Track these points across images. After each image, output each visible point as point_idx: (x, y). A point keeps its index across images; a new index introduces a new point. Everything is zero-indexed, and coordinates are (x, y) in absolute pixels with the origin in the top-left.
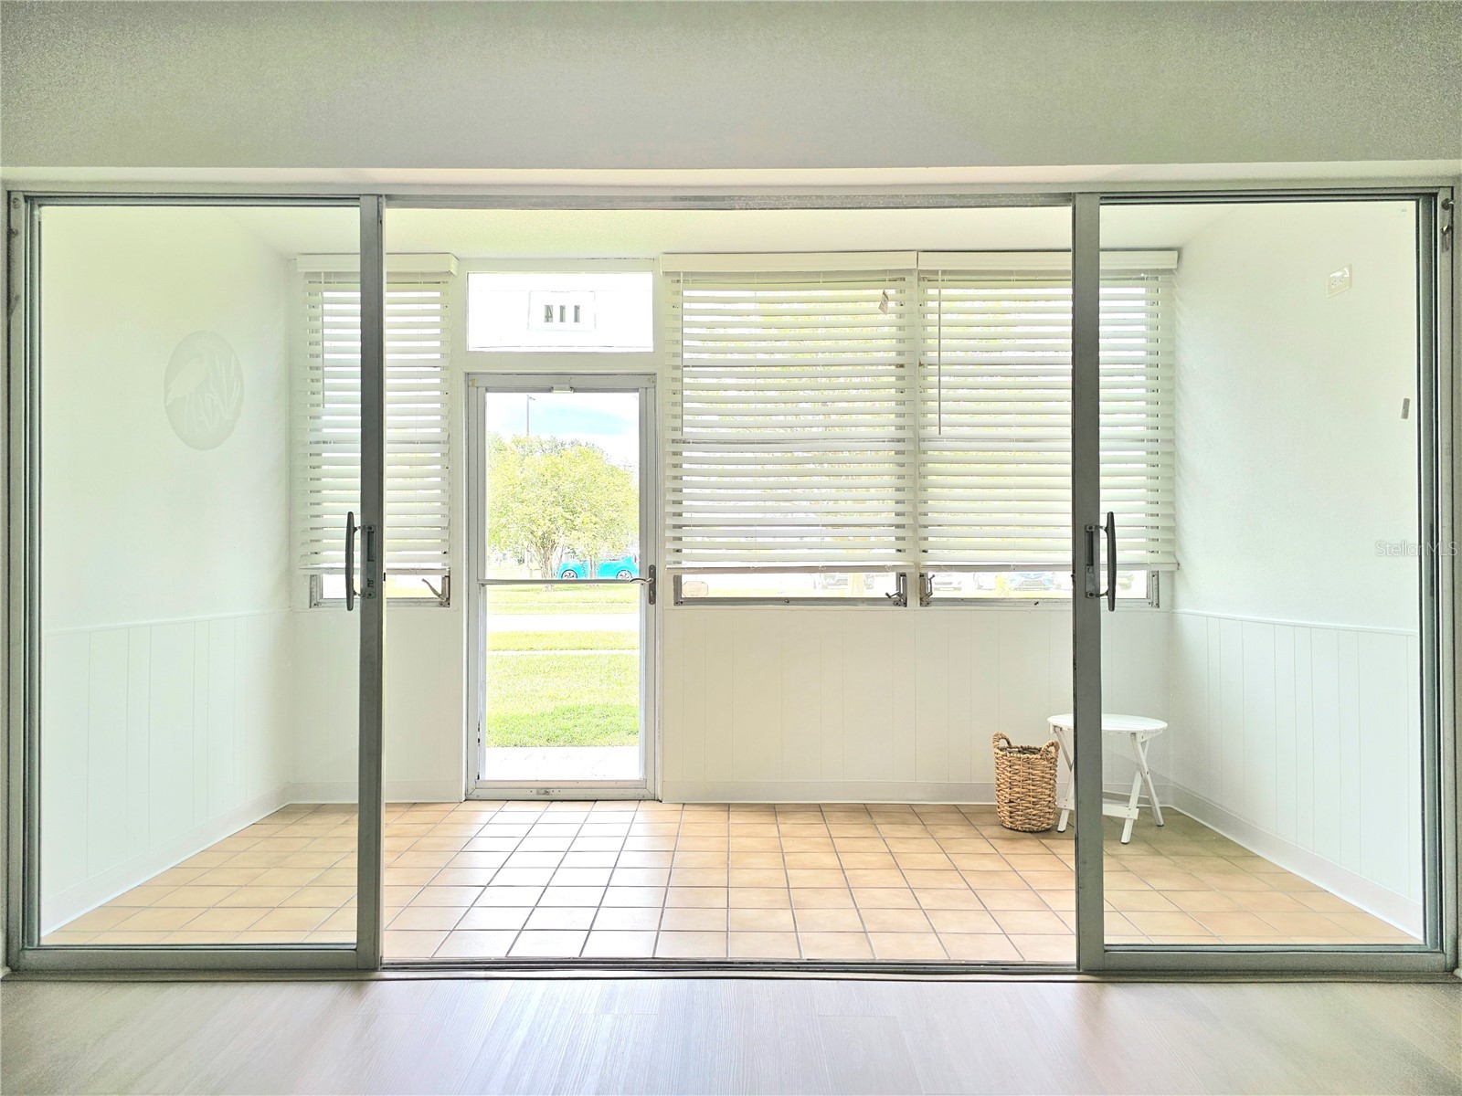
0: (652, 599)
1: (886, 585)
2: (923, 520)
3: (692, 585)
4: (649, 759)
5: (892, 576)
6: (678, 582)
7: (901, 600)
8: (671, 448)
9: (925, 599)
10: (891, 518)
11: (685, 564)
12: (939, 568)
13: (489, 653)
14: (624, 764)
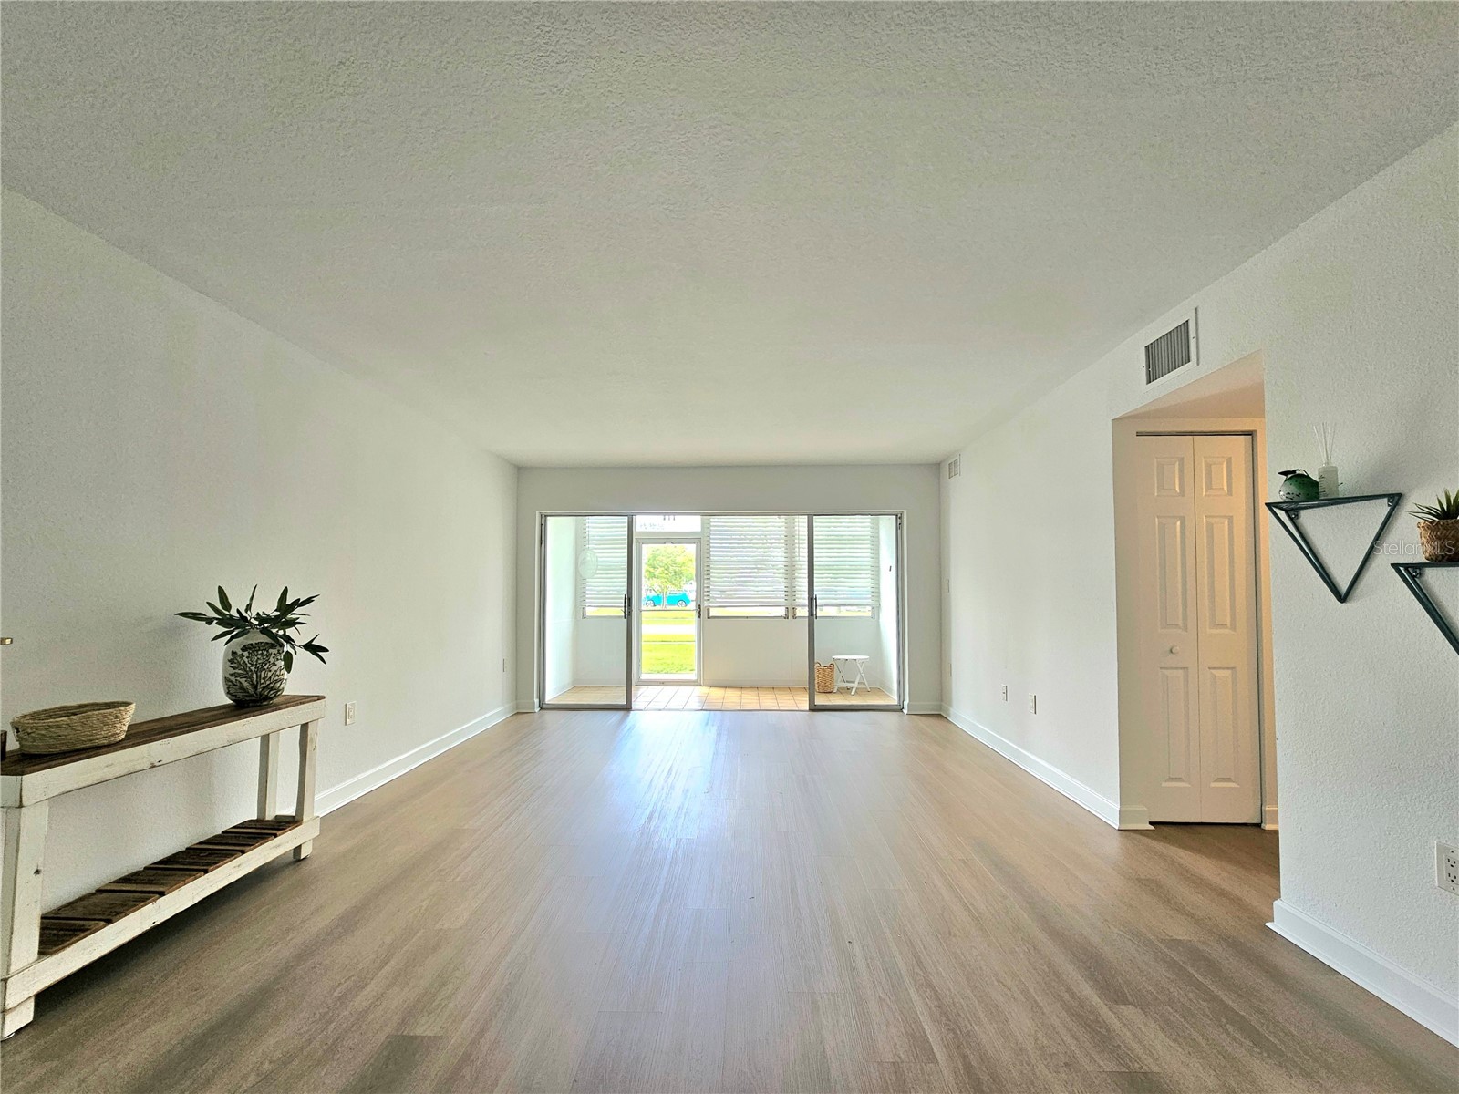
0: (700, 617)
1: (781, 612)
2: (794, 589)
3: (713, 612)
4: (699, 674)
5: (784, 608)
6: (708, 610)
7: (787, 617)
8: (706, 564)
9: (794, 617)
10: (783, 588)
11: (711, 605)
12: (799, 606)
13: (643, 643)
14: (693, 676)
